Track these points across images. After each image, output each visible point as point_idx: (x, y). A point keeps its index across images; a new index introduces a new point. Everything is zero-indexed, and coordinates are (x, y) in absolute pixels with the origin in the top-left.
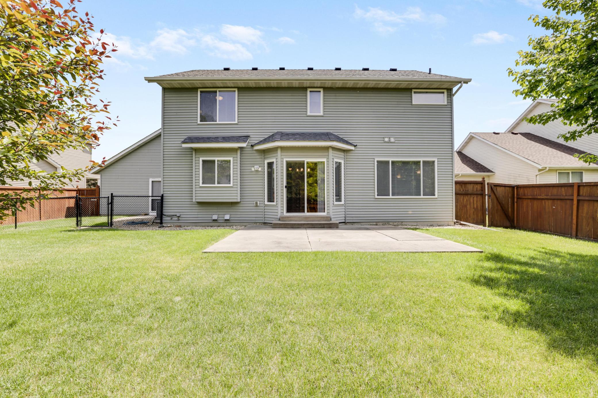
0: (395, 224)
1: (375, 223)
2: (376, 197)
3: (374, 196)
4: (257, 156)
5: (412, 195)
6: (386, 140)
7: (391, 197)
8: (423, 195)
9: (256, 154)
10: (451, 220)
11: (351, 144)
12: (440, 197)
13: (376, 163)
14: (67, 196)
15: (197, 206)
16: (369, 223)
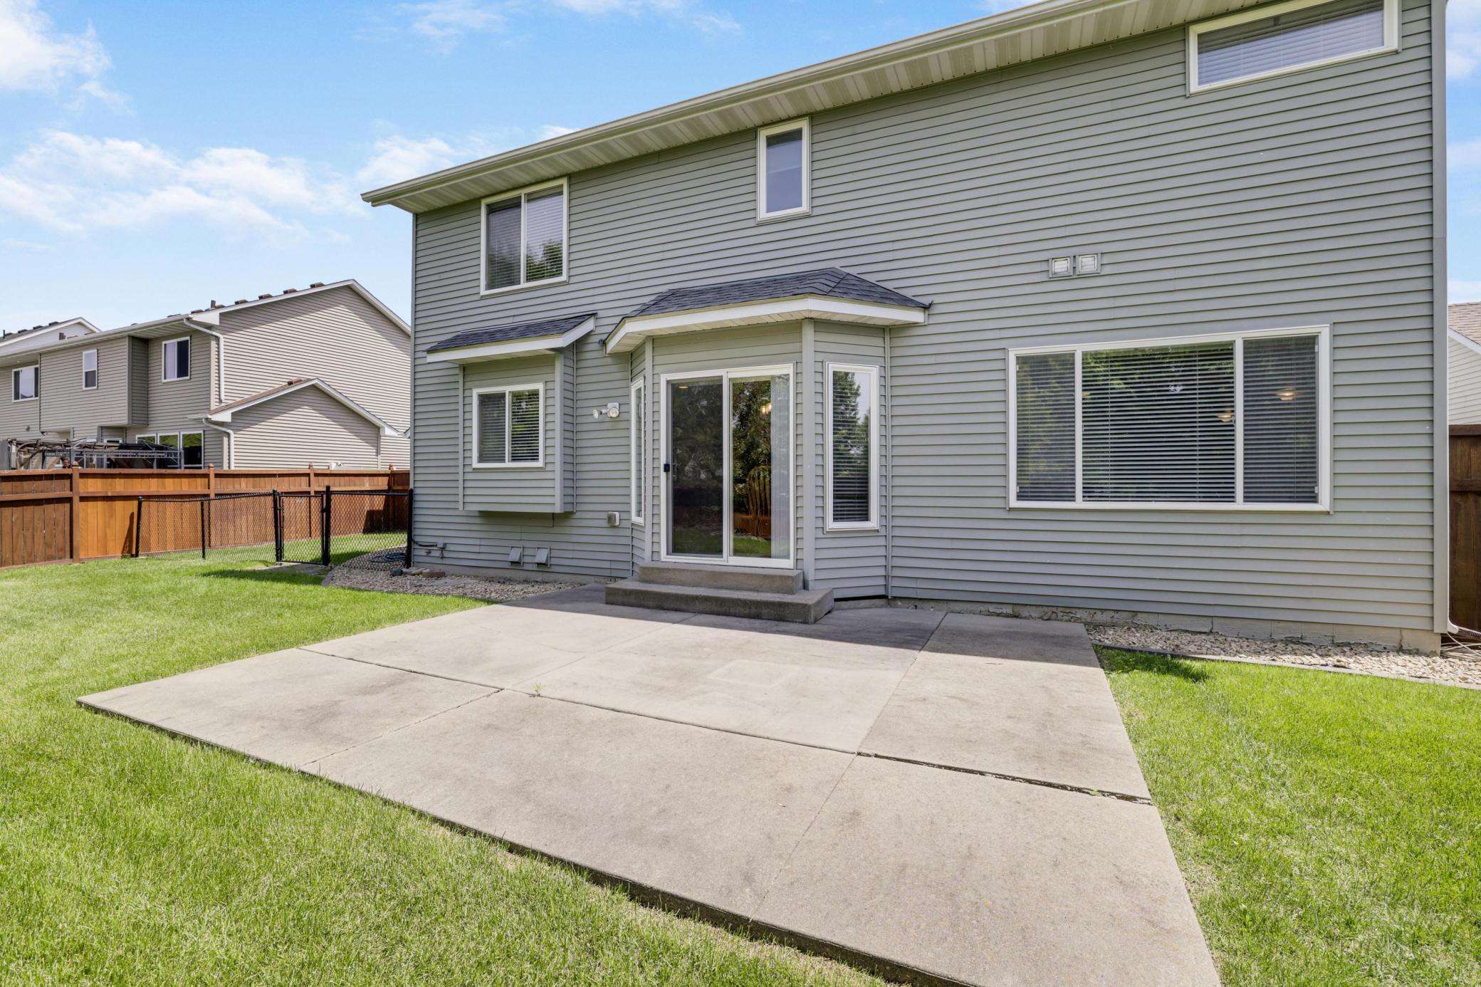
0: (1100, 617)
1: (1008, 610)
2: (1014, 503)
3: (1005, 498)
4: (616, 372)
5: (1190, 498)
6: (1061, 267)
7: (1079, 503)
8: (1247, 499)
9: (614, 368)
10: (1424, 624)
11: (905, 302)
12: (1342, 506)
13: (1013, 368)
14: (367, 487)
15: (478, 521)
16: (983, 608)
